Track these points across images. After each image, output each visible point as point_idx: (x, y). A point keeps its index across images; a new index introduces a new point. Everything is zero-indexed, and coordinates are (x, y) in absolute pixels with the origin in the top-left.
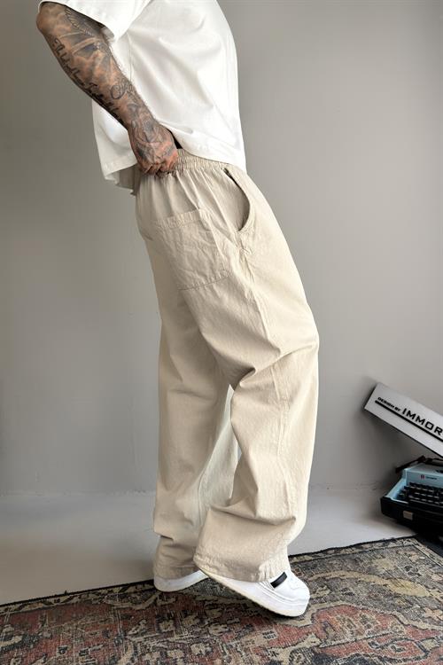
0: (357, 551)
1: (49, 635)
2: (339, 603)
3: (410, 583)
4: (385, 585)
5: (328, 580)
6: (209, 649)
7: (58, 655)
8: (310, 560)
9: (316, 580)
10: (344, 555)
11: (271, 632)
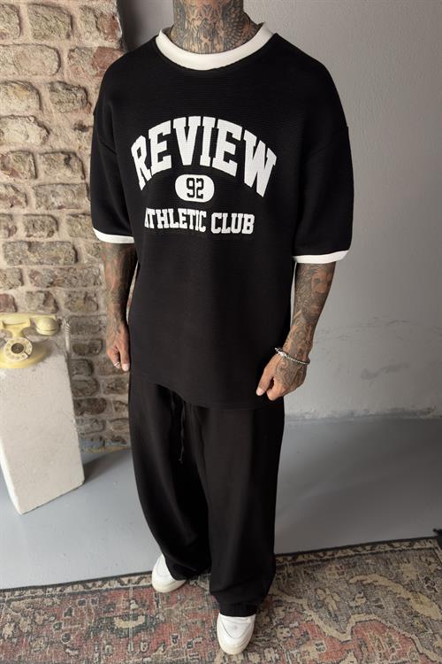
0: (388, 548)
1: (163, 619)
2: (373, 617)
3: (427, 600)
4: (409, 599)
5: (364, 586)
6: (278, 657)
7: (173, 644)
8: (352, 556)
9: (355, 584)
10: (377, 553)
11: (322, 644)
